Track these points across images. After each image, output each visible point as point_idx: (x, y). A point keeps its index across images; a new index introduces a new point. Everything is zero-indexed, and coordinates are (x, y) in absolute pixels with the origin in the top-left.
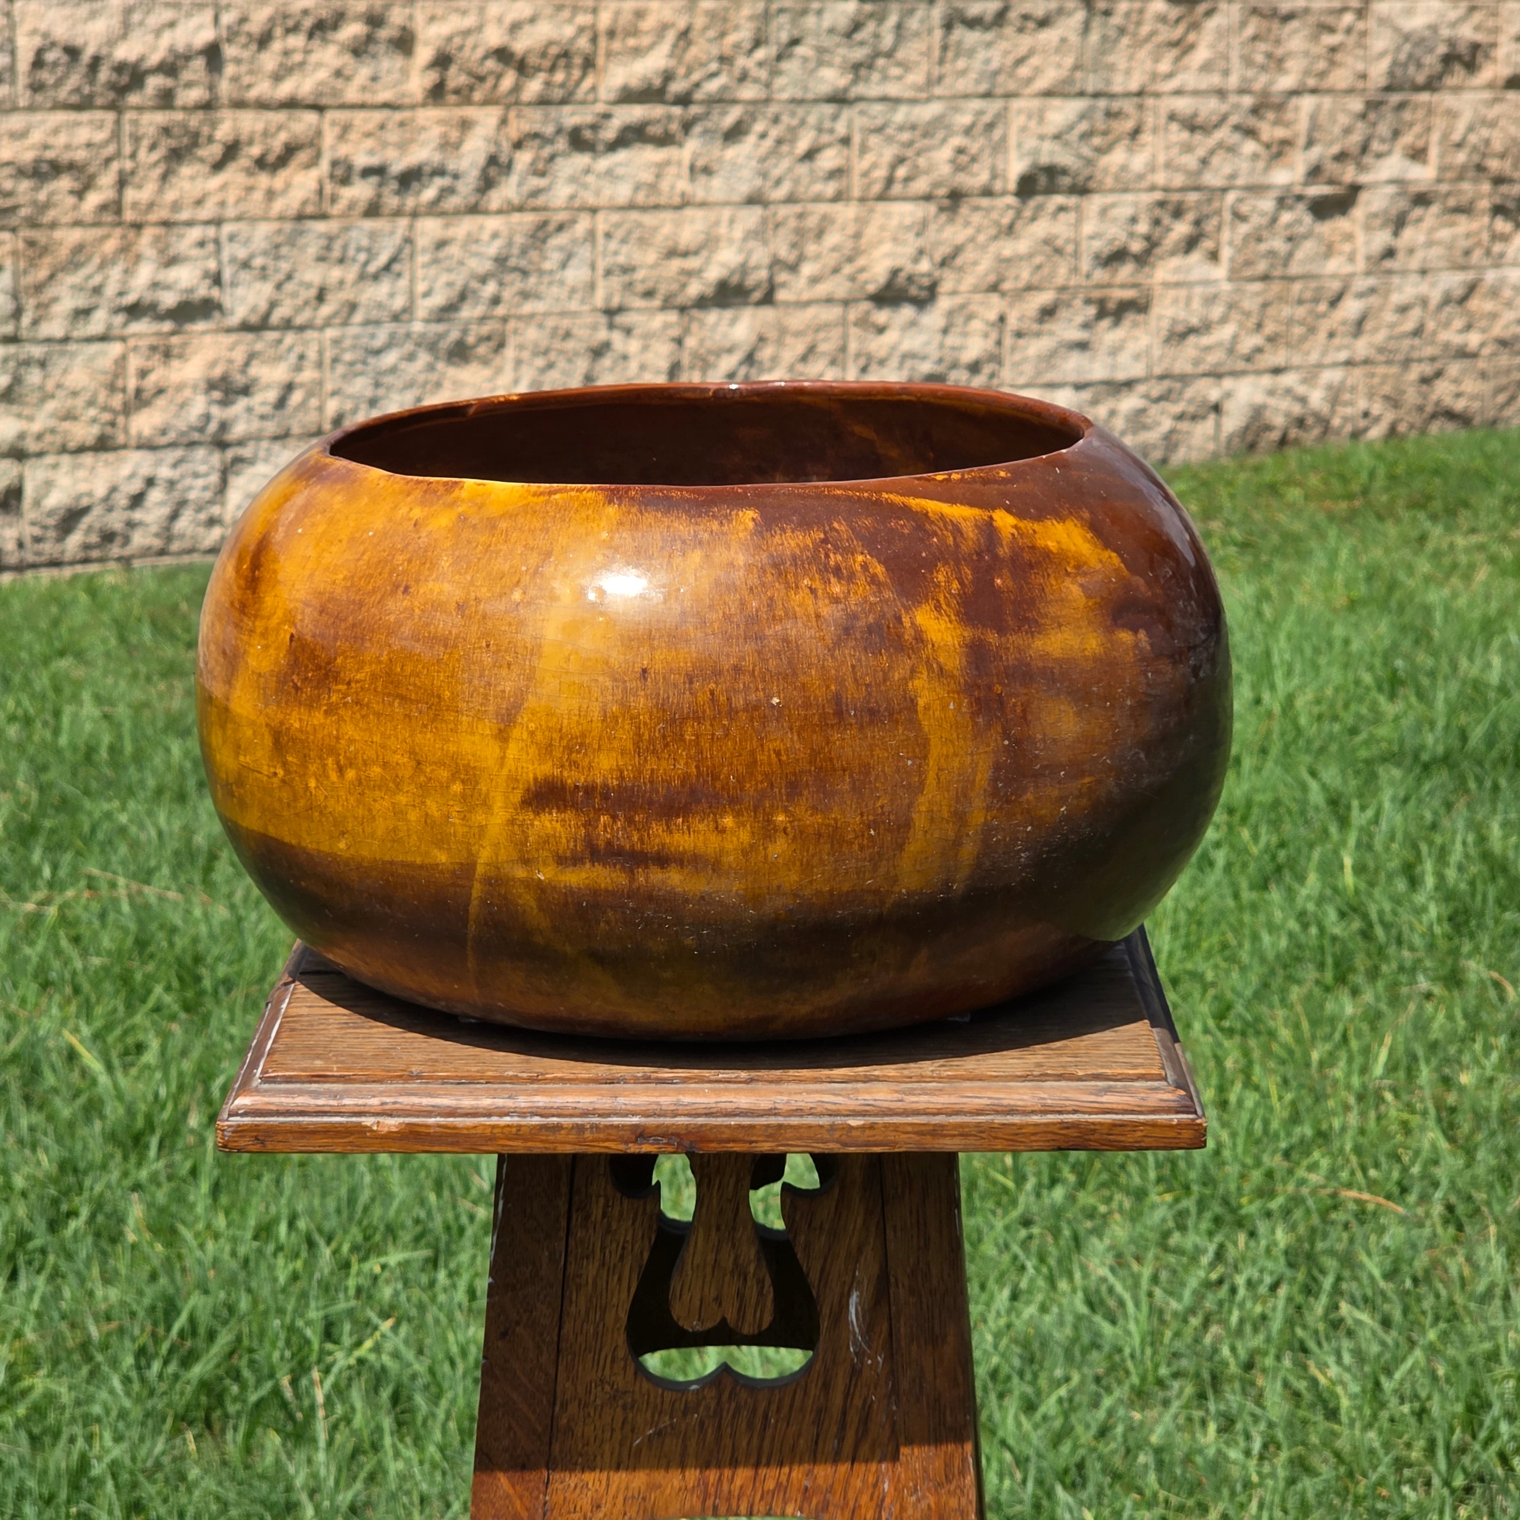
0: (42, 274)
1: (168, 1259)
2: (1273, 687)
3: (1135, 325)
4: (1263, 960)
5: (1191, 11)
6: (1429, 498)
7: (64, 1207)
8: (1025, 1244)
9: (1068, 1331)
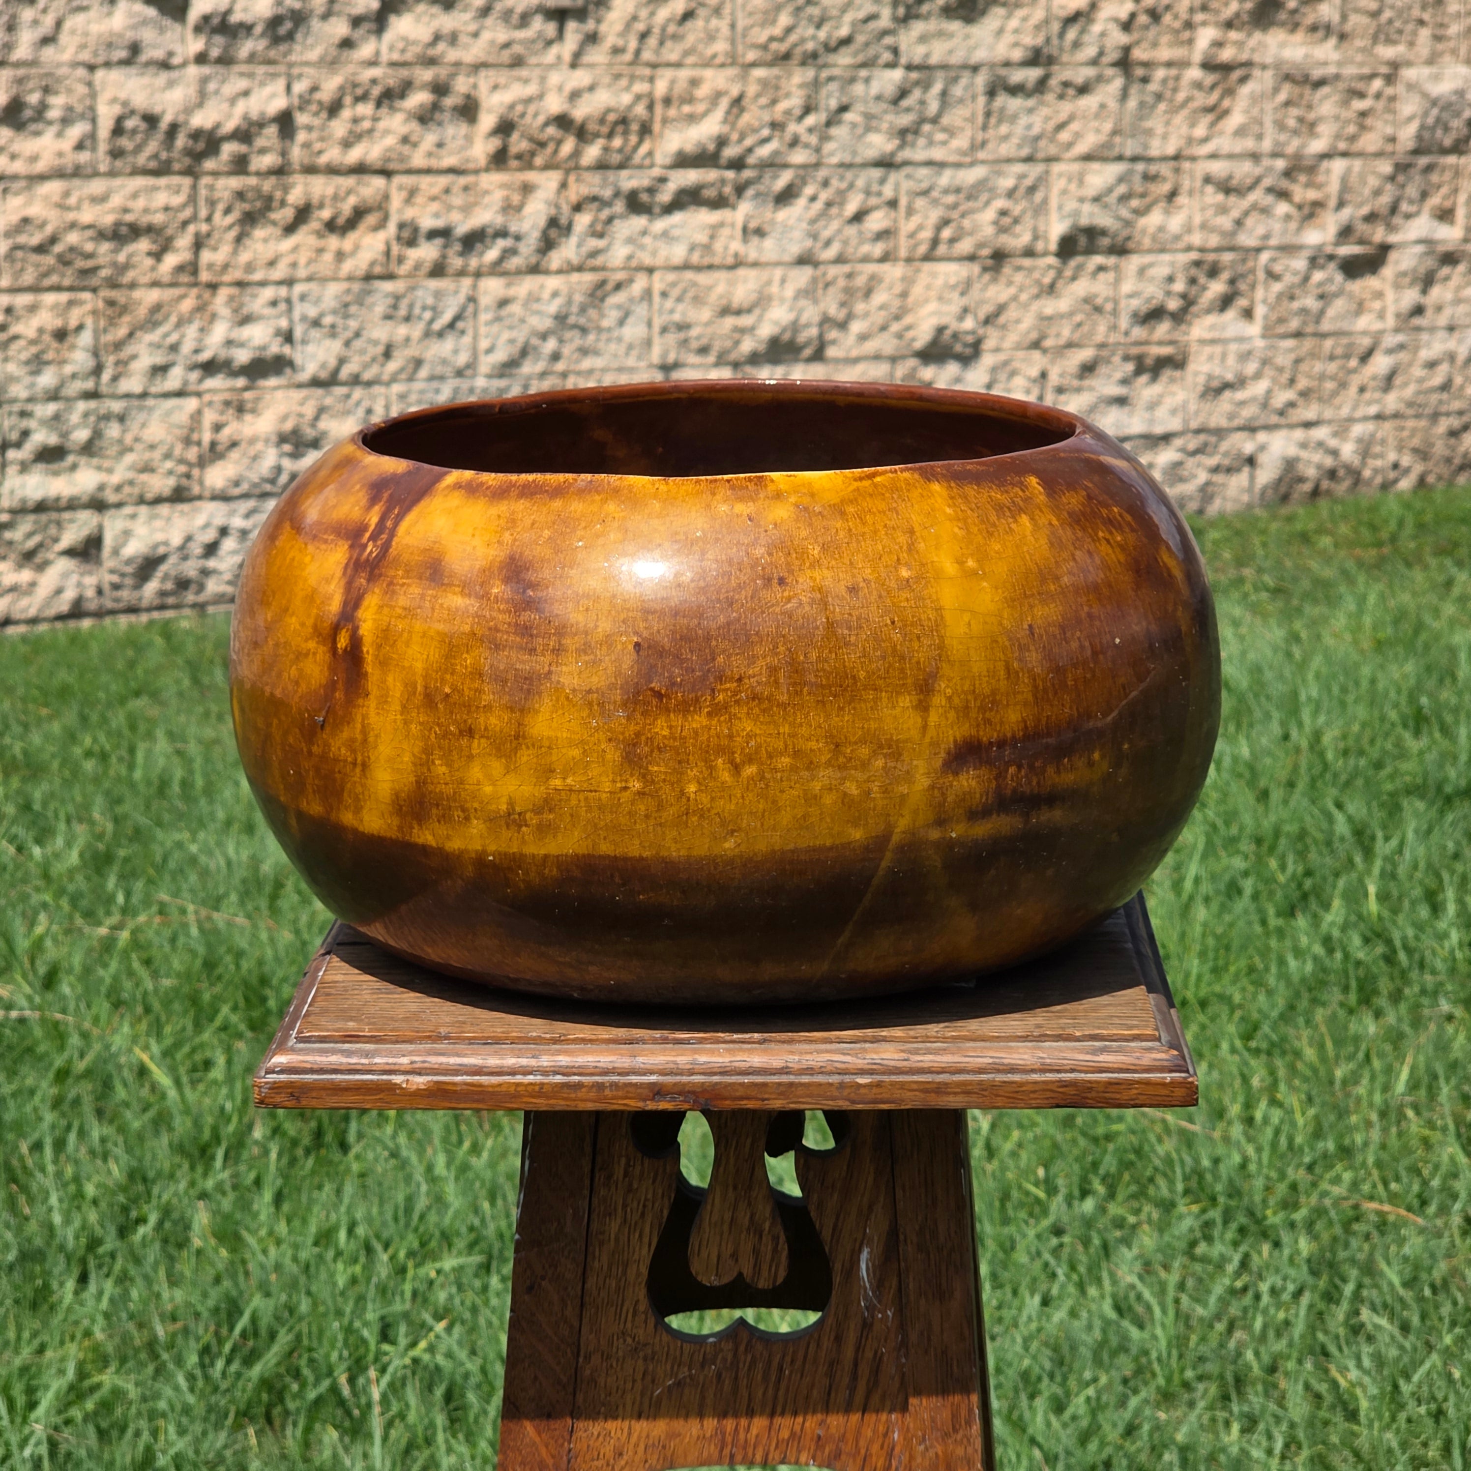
0: (122, 332)
1: (232, 1263)
2: (1300, 725)
3: (1172, 380)
4: (1289, 983)
5: (1225, 78)
6: (1456, 545)
7: (134, 1214)
8: (1056, 1251)
9: (1097, 1334)
